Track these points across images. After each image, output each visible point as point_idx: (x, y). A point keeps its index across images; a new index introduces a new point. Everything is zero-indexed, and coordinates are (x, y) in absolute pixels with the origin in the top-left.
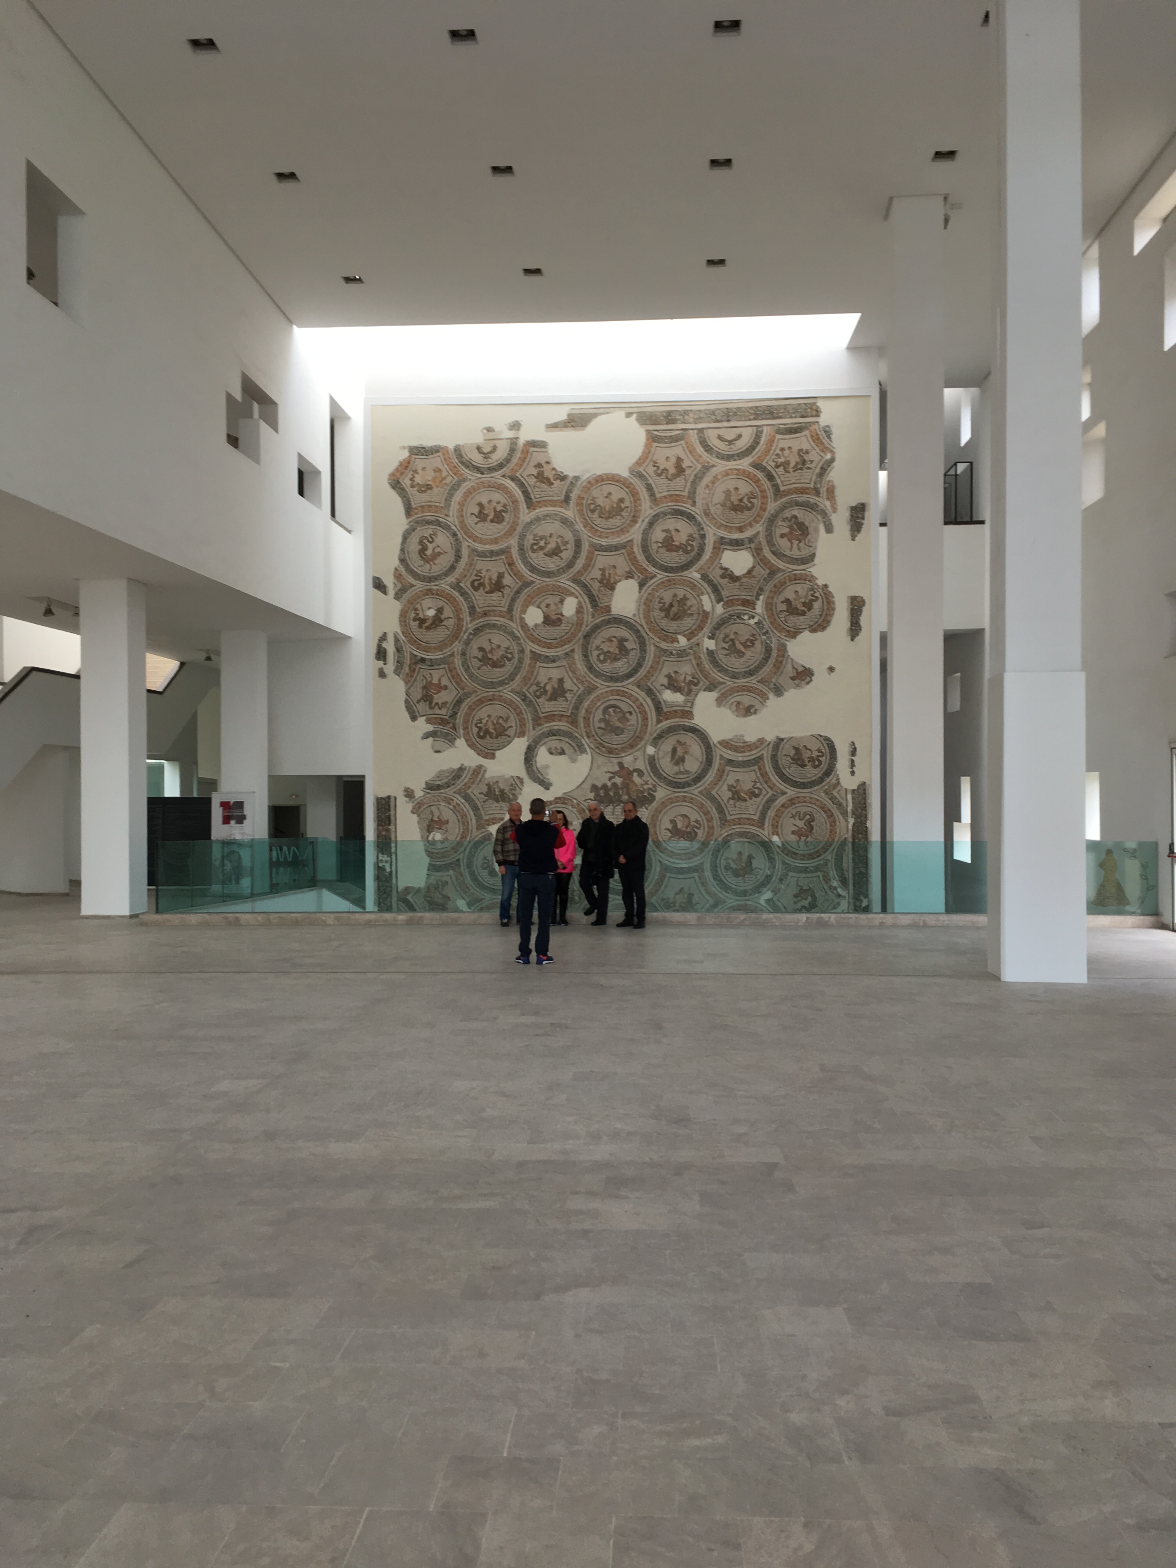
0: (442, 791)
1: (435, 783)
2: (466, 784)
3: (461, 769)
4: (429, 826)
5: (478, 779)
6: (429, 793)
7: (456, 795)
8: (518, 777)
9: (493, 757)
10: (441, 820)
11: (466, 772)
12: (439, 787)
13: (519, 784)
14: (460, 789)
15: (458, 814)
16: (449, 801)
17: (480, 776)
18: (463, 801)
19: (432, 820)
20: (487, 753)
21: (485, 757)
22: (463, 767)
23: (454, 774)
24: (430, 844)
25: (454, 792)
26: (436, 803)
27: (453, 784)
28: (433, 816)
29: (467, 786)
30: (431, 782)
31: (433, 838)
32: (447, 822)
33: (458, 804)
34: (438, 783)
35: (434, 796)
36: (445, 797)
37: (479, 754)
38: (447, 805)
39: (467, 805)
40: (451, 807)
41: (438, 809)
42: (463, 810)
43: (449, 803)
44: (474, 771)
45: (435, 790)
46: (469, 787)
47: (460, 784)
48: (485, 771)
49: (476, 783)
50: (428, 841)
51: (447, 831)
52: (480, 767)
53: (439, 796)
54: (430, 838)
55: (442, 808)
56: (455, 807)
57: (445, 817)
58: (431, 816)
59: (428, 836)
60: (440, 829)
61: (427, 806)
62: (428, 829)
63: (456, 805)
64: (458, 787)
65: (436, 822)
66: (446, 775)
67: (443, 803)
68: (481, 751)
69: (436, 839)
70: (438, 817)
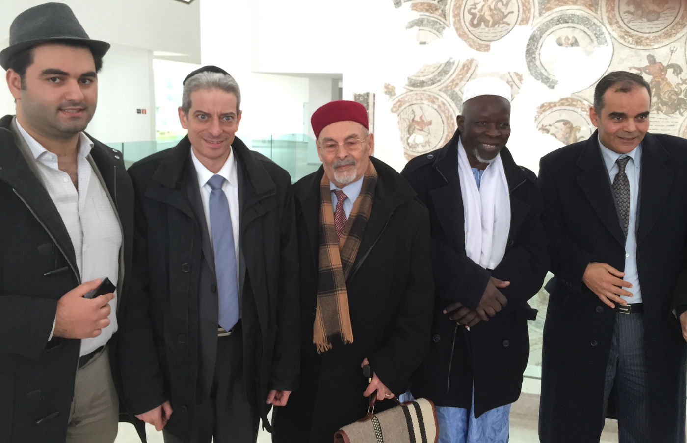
0: (426, 88)
1: (418, 79)
2: (453, 81)
3: (449, 64)
4: (410, 127)
5: (468, 75)
6: (411, 91)
7: (442, 94)
8: (517, 74)
9: (487, 48)
10: (423, 121)
11: (454, 67)
12: (422, 84)
13: (517, 81)
14: (447, 87)
15: (442, 114)
16: (433, 100)
17: (470, 72)
18: (449, 100)
19: (413, 120)
20: (480, 45)
21: (478, 49)
22: (452, 61)
23: (440, 69)
24: (410, 147)
25: (440, 90)
26: (419, 102)
27: (439, 81)
28: (415, 116)
29: (454, 83)
30: (414, 78)
31: (414, 141)
32: (430, 123)
33: (444, 104)
34: (422, 79)
35: (417, 94)
36: (430, 96)
37: (471, 46)
38: (430, 104)
39: (453, 105)
40: (436, 107)
41: (421, 108)
42: (449, 111)
43: (433, 102)
44: (464, 66)
45: (418, 86)
46: (457, 84)
47: (446, 80)
48: (477, 66)
49: (466, 79)
50: (408, 144)
51: (429, 133)
52: (472, 61)
53: (423, 94)
54: (410, 141)
55: (425, 107)
56: (439, 107)
57: (427, 118)
58: (413, 116)
59: (408, 138)
60: (422, 130)
61: (408, 104)
62: (409, 131)
63: (441, 105)
64: (445, 85)
65: (418, 123)
66: (432, 70)
67: (426, 102)
68: (473, 42)
69: (417, 141)
70: (421, 117)
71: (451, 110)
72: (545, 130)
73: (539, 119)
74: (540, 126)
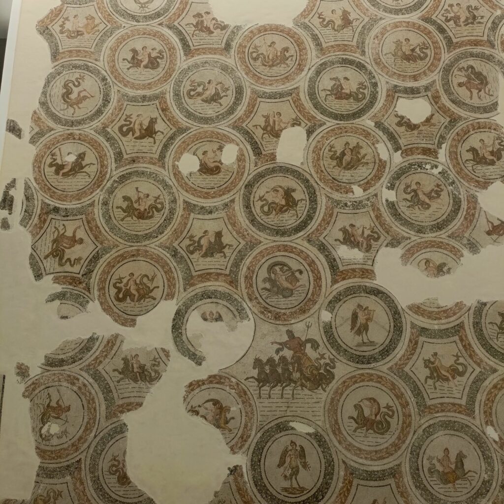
0: (65, 367)
1: (57, 357)
2: (97, 358)
3: (92, 339)
4: (44, 415)
5: (113, 352)
6: (49, 371)
7: (83, 373)
8: (163, 350)
9: (133, 323)
10: (60, 406)
11: (98, 344)
12: (61, 363)
13: (164, 358)
14: (89, 365)
15: (83, 397)
16: (72, 380)
17: (115, 348)
18: (91, 380)
19: (48, 406)
20: (126, 319)
21: (123, 324)
22: (95, 336)
23: (82, 345)
24: (43, 439)
25: (81, 369)
26: (57, 383)
27: (81, 359)
28: (51, 400)
29: (98, 361)
30: (53, 356)
31: (48, 431)
32: (68, 409)
33: (85, 385)
34: (61, 357)
35: (54, 374)
36: (69, 376)
37: (116, 321)
38: (69, 386)
39: (96, 386)
40: (75, 388)
41: (58, 391)
42: (90, 393)
43: (73, 384)
44: (108, 342)
45: (56, 366)
46: (101, 362)
47: (89, 358)
48: (122, 341)
49: (110, 357)
50: (41, 436)
51: (66, 421)
52: (117, 336)
53: (62, 375)
54: (44, 431)
55: (63, 389)
56: (80, 388)
57: (65, 403)
58: (48, 401)
59: (41, 428)
60: (58, 418)
61: (43, 387)
62: (42, 419)
63: (82, 386)
64: (87, 363)
65: (54, 409)
66: (73, 346)
67: (65, 384)
68: (119, 316)
69: (52, 432)
70: (57, 403)
71: (93, 392)
72: (194, 411)
73: (188, 400)
74: (189, 407)
